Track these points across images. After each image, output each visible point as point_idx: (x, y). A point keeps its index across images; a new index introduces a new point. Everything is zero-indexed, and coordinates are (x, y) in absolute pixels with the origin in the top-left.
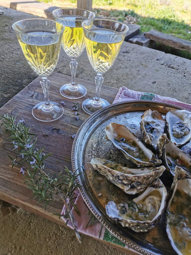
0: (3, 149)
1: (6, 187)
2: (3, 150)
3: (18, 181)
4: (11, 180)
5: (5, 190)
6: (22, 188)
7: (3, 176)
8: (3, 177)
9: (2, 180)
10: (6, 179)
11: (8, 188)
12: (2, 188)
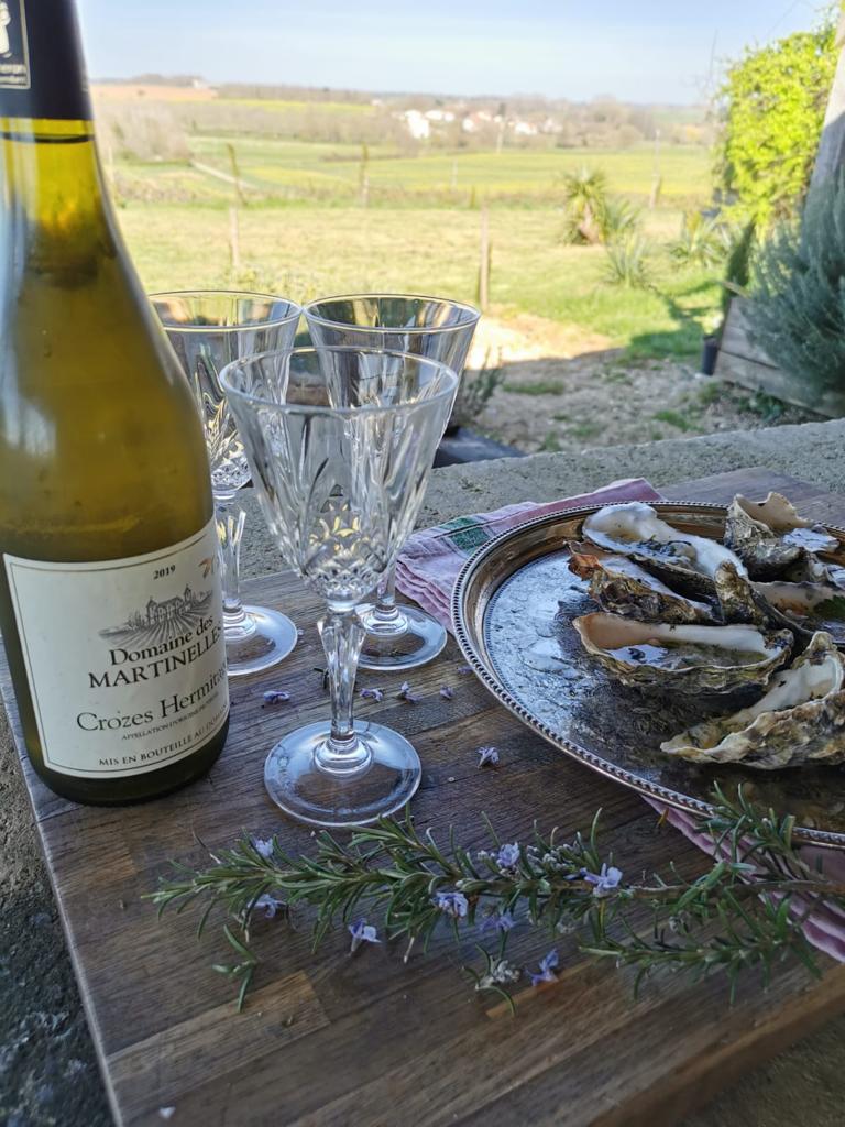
0: (365, 993)
1: (608, 1078)
2: (370, 1000)
3: (599, 1022)
4: (578, 1039)
5: (621, 1087)
6: (648, 1025)
7: (536, 1062)
8: (544, 1066)
9: (561, 1076)
10: (556, 1058)
11: (616, 1072)
12: (604, 1095)
